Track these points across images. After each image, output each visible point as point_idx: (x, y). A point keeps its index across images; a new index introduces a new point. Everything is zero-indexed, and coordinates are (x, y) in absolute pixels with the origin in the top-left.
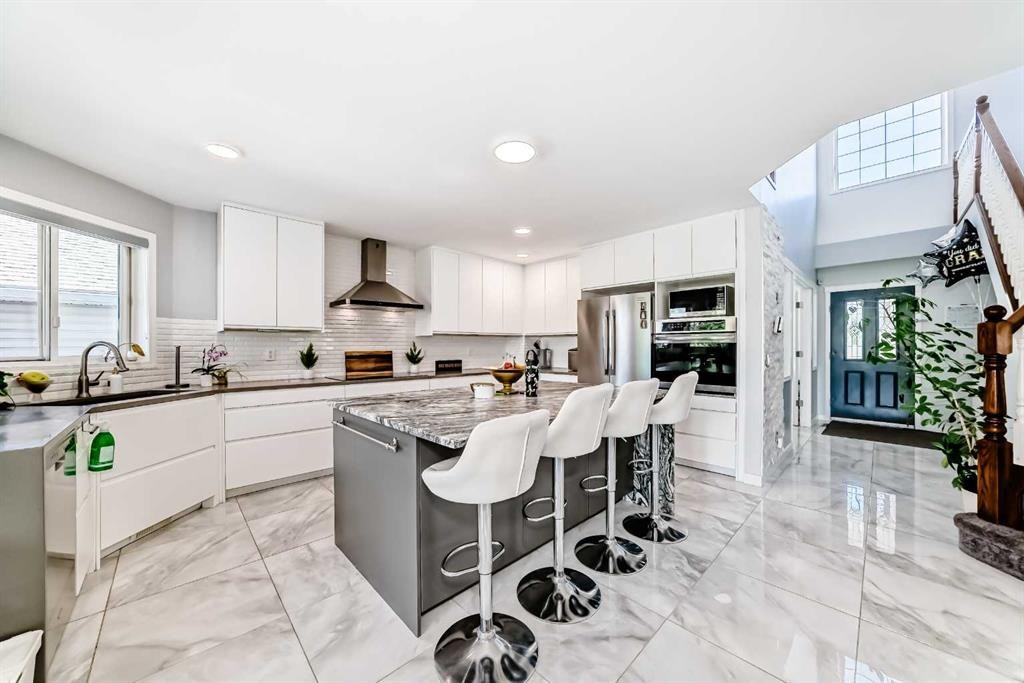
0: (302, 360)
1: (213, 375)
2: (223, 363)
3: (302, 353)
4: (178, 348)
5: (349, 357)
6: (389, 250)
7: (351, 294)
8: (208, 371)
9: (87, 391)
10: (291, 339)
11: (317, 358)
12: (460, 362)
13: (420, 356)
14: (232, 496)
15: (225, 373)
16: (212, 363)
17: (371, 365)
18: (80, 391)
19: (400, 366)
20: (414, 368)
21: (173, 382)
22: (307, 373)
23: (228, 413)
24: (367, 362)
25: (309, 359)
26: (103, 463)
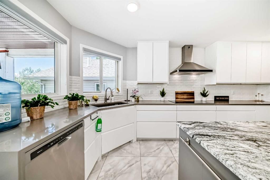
0: (161, 94)
1: (135, 98)
2: (138, 94)
3: (160, 91)
4: (127, 89)
5: (177, 93)
6: (194, 49)
7: (179, 68)
8: (134, 97)
9: (106, 101)
10: (157, 87)
11: (165, 94)
12: (228, 97)
13: (207, 94)
14: (138, 140)
15: (138, 97)
16: (135, 94)
17: (185, 97)
18: (105, 101)
19: (198, 98)
20: (204, 99)
21: (126, 99)
22: (162, 99)
23: (138, 112)
24: (184, 95)
25: (163, 94)
26: (99, 129)
